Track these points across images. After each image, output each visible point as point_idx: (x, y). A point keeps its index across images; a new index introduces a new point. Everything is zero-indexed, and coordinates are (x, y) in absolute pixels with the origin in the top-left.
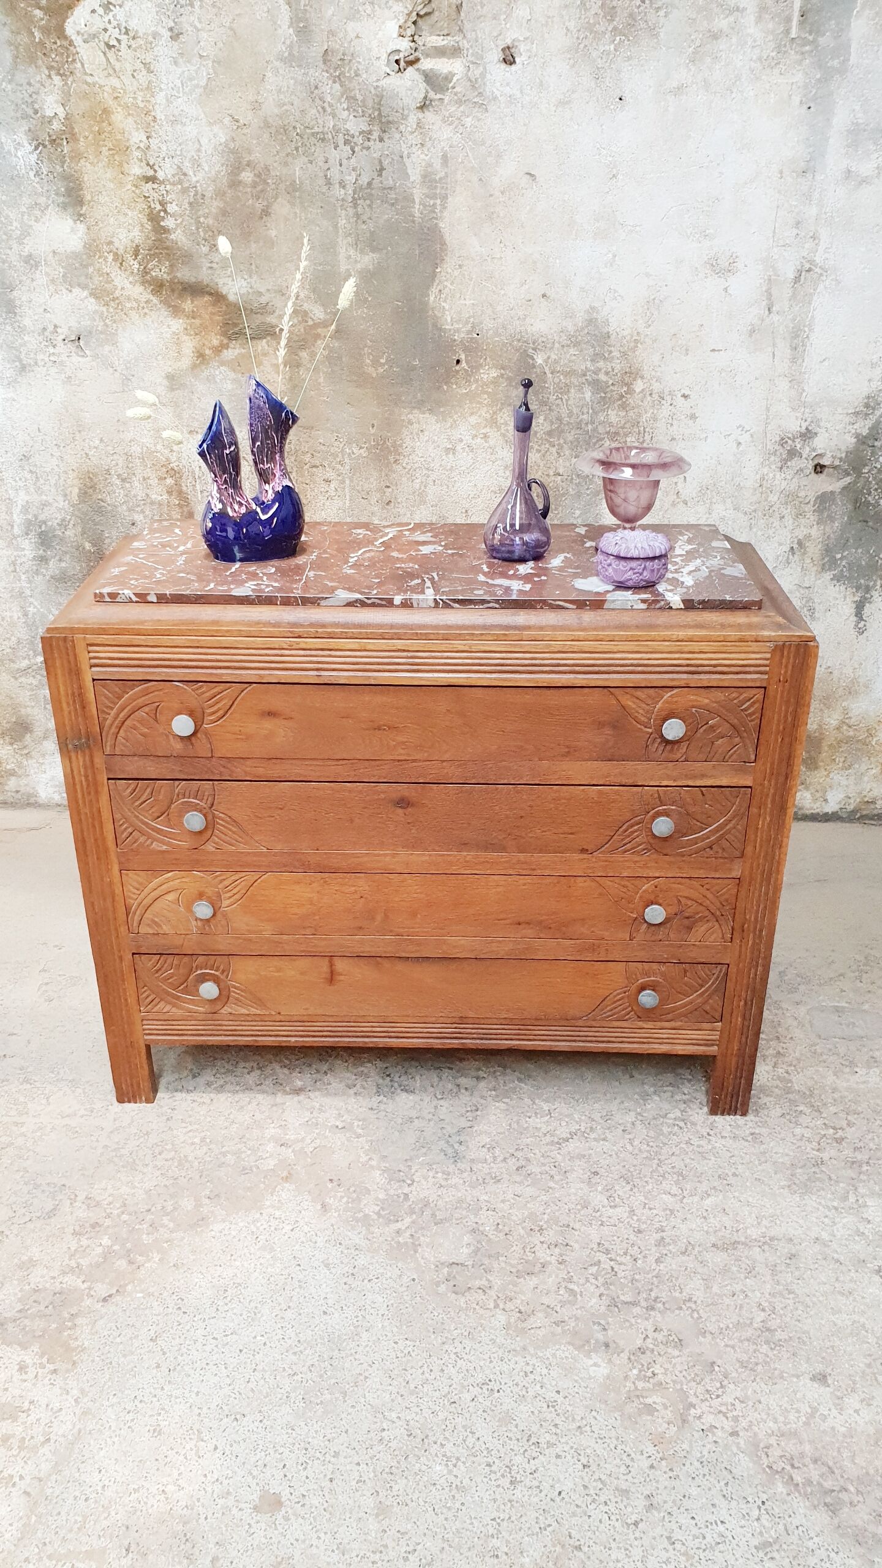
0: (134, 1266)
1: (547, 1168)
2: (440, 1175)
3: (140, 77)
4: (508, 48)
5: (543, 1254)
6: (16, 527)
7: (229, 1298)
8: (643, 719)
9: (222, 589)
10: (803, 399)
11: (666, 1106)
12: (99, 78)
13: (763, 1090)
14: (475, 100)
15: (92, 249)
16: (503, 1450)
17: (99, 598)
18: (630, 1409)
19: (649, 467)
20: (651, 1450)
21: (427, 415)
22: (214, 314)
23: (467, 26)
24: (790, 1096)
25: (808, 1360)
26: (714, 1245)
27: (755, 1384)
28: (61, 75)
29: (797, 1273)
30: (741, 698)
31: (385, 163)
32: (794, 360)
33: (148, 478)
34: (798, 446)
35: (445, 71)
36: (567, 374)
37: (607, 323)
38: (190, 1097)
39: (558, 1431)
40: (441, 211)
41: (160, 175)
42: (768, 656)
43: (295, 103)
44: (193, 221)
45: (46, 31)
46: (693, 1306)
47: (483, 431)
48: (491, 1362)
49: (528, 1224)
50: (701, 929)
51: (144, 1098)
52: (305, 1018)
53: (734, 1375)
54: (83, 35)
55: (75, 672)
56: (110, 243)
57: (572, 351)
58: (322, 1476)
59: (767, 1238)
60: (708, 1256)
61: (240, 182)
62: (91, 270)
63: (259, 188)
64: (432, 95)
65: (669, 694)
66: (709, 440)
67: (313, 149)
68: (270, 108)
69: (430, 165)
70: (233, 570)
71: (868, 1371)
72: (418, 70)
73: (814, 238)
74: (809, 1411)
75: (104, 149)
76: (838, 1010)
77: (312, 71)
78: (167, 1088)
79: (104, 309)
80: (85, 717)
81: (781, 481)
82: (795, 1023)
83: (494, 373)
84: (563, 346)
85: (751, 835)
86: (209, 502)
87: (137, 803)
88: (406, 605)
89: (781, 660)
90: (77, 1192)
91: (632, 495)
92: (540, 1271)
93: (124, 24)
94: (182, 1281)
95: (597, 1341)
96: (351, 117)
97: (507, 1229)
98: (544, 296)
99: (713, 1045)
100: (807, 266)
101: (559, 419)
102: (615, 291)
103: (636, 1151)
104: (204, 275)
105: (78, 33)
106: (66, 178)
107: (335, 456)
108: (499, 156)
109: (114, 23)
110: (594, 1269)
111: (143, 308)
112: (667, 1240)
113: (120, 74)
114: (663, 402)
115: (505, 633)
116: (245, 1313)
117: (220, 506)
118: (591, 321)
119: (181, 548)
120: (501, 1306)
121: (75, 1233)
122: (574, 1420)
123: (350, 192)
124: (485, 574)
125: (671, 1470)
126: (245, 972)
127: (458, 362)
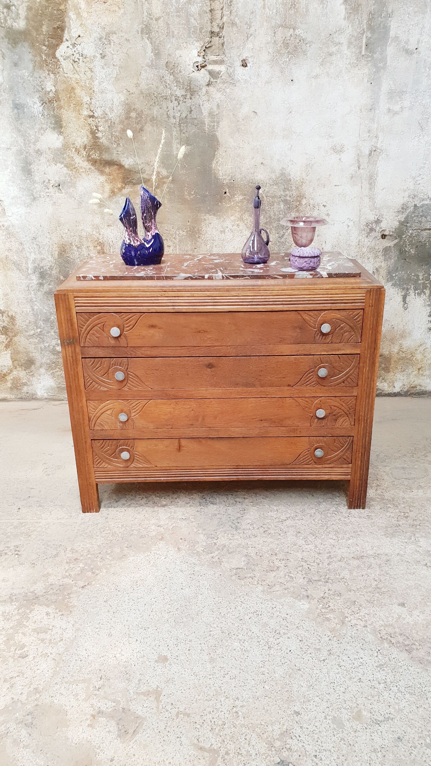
0: (95, 575)
1: (278, 531)
2: (230, 535)
3: (88, 74)
4: (244, 60)
5: (277, 563)
6: (29, 270)
7: (138, 585)
8: (313, 325)
9: (131, 274)
10: (375, 206)
11: (328, 506)
12: (70, 75)
13: (372, 499)
14: (231, 82)
15: (66, 147)
16: (264, 637)
17: (79, 279)
18: (319, 620)
19: (311, 222)
20: (329, 634)
21: (212, 216)
22: (119, 174)
23: (227, 51)
24: (384, 501)
25: (396, 598)
26: (353, 558)
27: (373, 608)
28: (54, 74)
29: (390, 567)
30: (354, 314)
31: (193, 108)
32: (370, 189)
33: (89, 247)
34: (374, 227)
35: (217, 70)
36: (272, 197)
37: (289, 174)
38: (115, 509)
39: (288, 629)
40: (217, 128)
41: (96, 115)
42: (364, 295)
43: (154, 84)
44: (110, 134)
45: (47, 55)
46: (345, 581)
47: (237, 223)
48: (257, 604)
49: (270, 553)
50: (341, 420)
51: (94, 510)
52: (168, 468)
53: (364, 605)
54: (63, 57)
55: (68, 309)
56: (74, 144)
57: (275, 187)
58: (185, 649)
59: (376, 554)
60: (351, 562)
61: (130, 117)
62: (65, 155)
63: (139, 119)
64: (212, 80)
65: (323, 313)
66: (335, 225)
67: (162, 103)
68: (143, 86)
69: (212, 109)
70: (135, 268)
71: (422, 601)
72: (206, 70)
73: (376, 137)
74: (398, 617)
75: (72, 104)
76: (403, 468)
77: (161, 71)
78: (105, 506)
79: (71, 172)
80: (73, 330)
81: (367, 242)
82: (385, 473)
83: (241, 197)
84: (271, 185)
85: (361, 376)
86: (124, 240)
87: (95, 368)
88: (210, 278)
89: (370, 297)
90: (67, 547)
91: (304, 235)
92: (276, 570)
93: (81, 52)
94: (117, 579)
95: (303, 595)
96: (178, 89)
97: (261, 554)
98: (262, 163)
99: (348, 475)
100: (374, 149)
101: (270, 217)
102: (292, 161)
103: (316, 523)
104: (115, 157)
105: (61, 56)
106: (55, 116)
107: (172, 235)
108: (241, 104)
109: (77, 52)
110: (301, 568)
111: (88, 172)
112: (332, 556)
113: (79, 73)
114: (315, 209)
115: (252, 288)
116: (146, 590)
117: (129, 241)
118: (282, 174)
119: (111, 263)
120: (260, 583)
121: (67, 563)
122: (295, 625)
123: (178, 120)
124: (242, 268)
125: (338, 640)
126: (141, 447)
127: (225, 193)
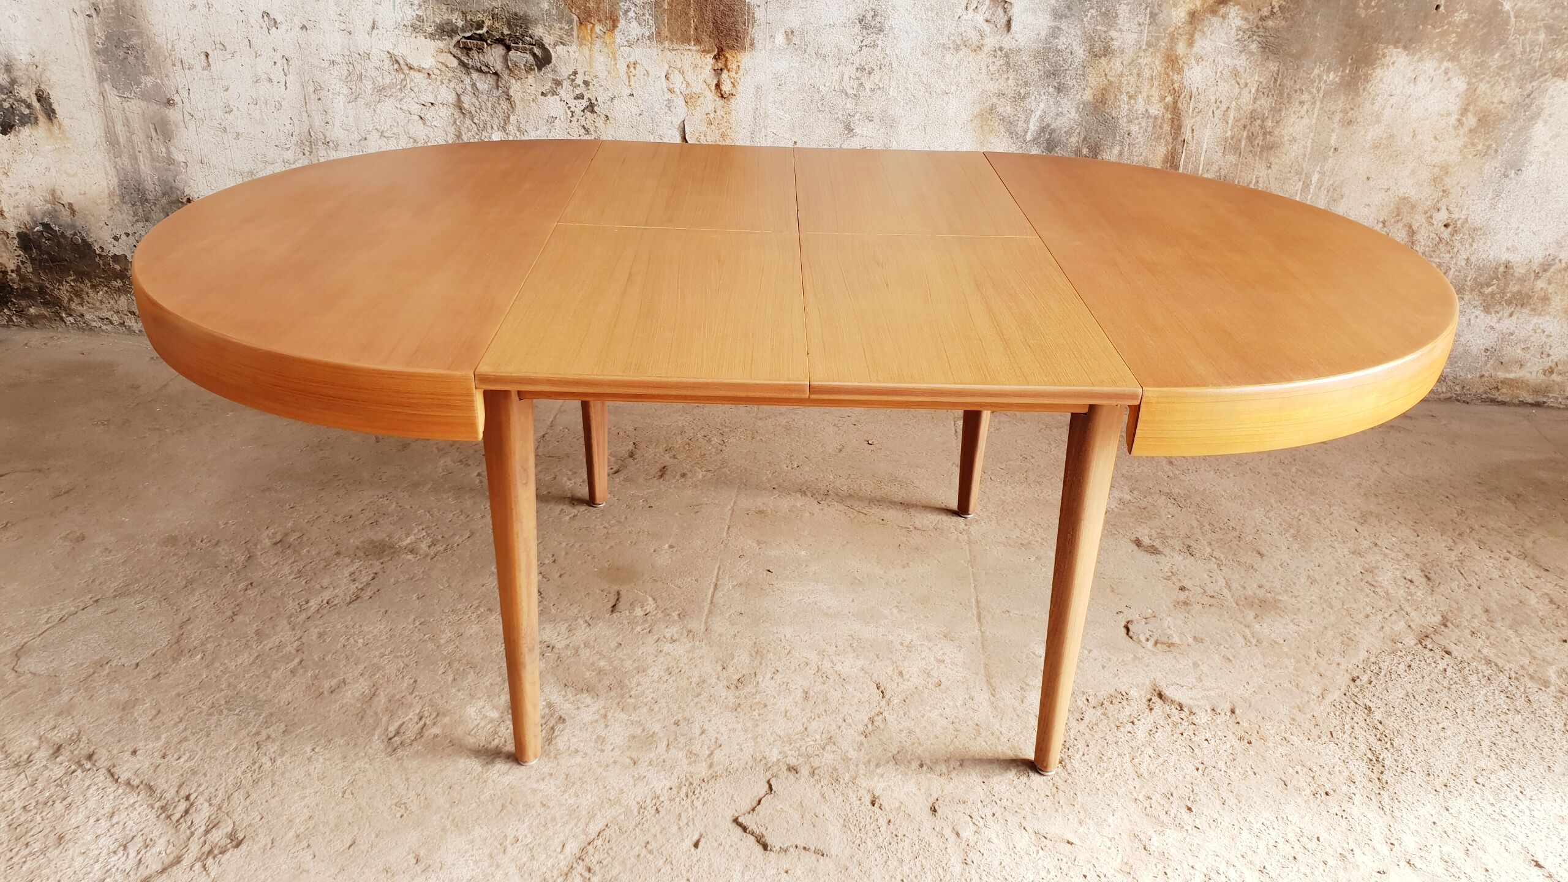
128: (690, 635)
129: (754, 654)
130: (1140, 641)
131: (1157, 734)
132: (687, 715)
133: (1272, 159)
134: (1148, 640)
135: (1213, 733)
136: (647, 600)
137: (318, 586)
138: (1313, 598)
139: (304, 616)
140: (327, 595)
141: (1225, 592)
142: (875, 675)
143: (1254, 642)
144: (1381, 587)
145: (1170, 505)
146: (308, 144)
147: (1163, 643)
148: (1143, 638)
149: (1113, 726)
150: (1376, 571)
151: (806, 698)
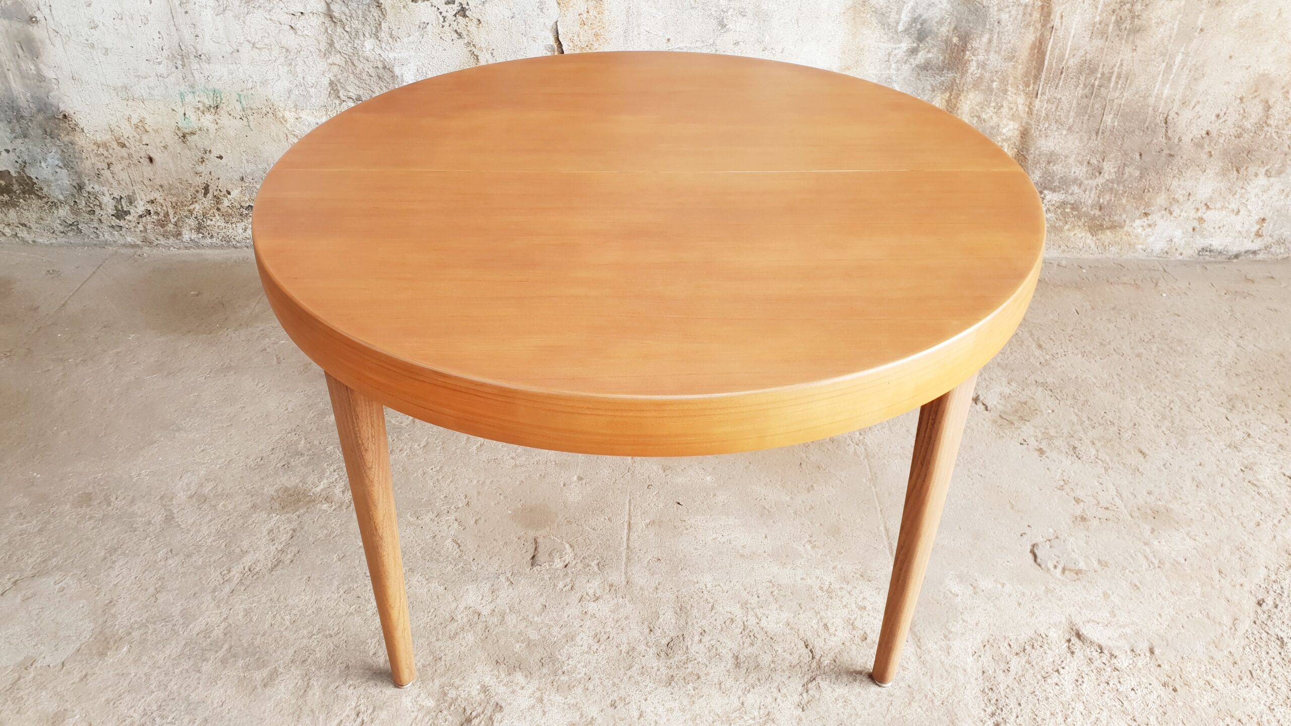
128: (613, 589)
129: (678, 611)
130: (1048, 570)
131: (1084, 685)
132: (622, 693)
133: (1138, 42)
134: (1055, 567)
135: (1138, 680)
136: (565, 548)
137: (238, 550)
138: (1202, 504)
139: (227, 589)
140: (248, 560)
141: (1118, 501)
142: (801, 631)
143: (1156, 562)
144: (1264, 487)
145: (1048, 398)
146: (180, 57)
147: (1070, 570)
148: (1051, 566)
149: (1039, 677)
150: (1255, 468)
151: (738, 665)
